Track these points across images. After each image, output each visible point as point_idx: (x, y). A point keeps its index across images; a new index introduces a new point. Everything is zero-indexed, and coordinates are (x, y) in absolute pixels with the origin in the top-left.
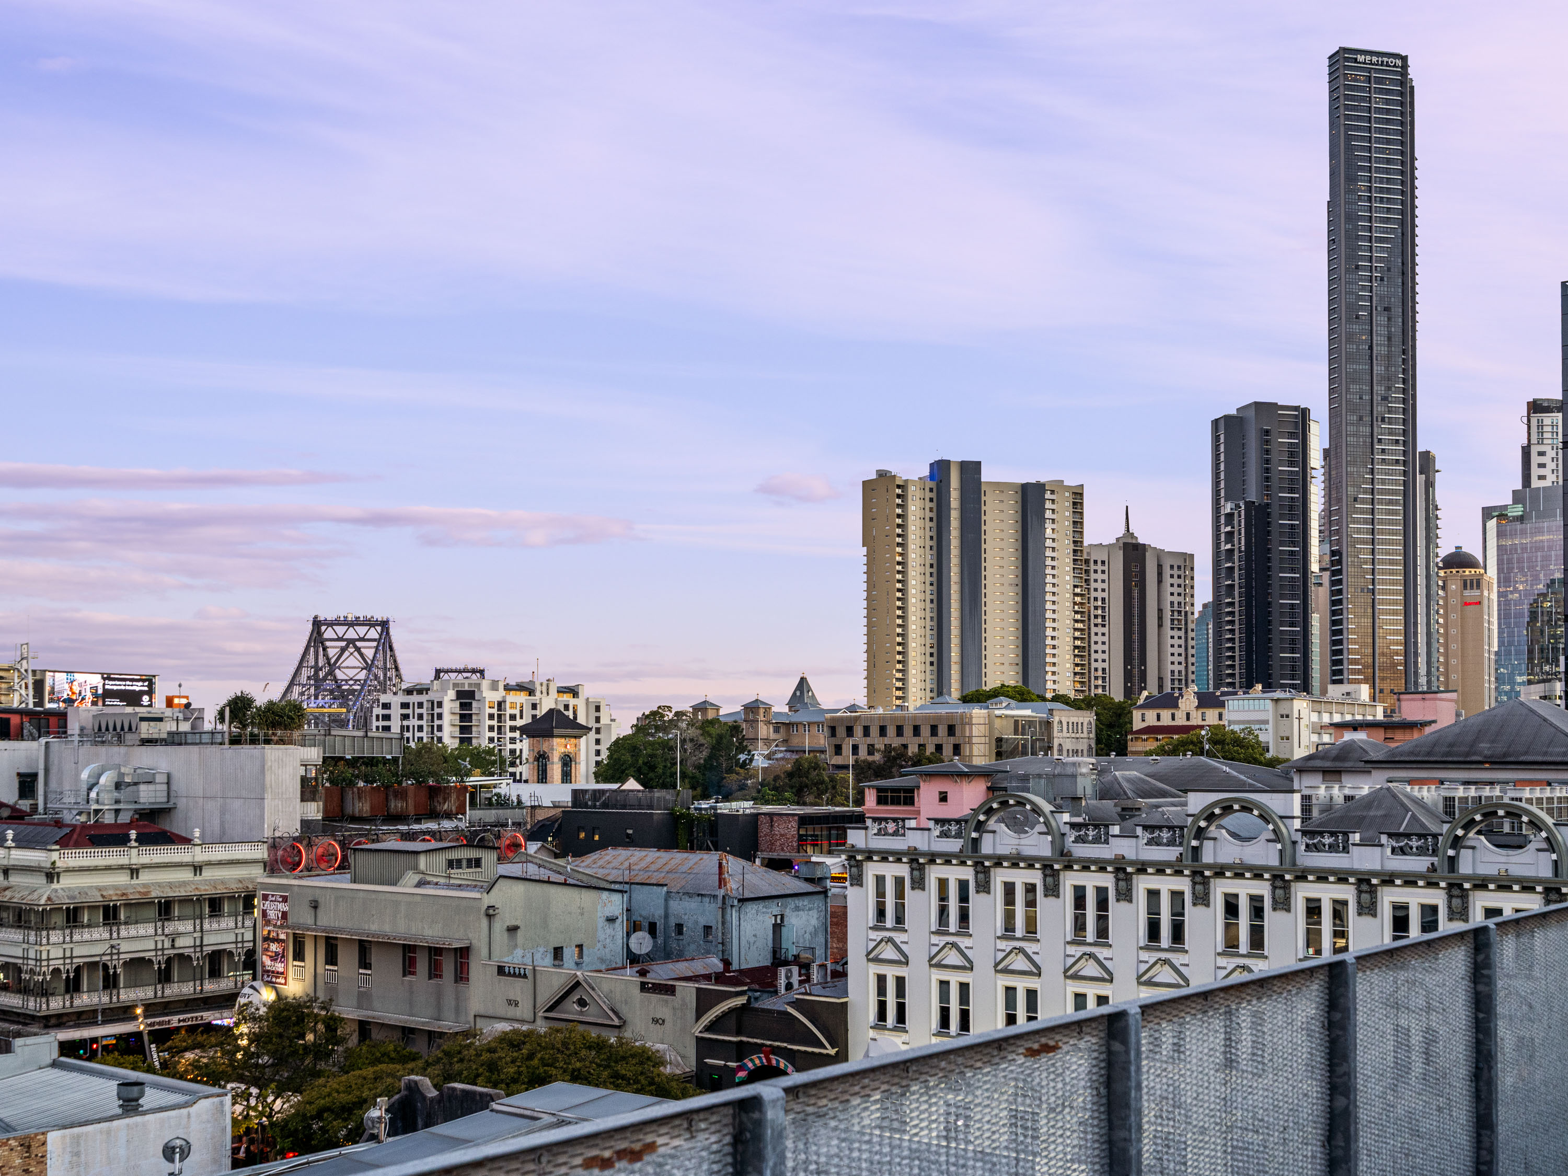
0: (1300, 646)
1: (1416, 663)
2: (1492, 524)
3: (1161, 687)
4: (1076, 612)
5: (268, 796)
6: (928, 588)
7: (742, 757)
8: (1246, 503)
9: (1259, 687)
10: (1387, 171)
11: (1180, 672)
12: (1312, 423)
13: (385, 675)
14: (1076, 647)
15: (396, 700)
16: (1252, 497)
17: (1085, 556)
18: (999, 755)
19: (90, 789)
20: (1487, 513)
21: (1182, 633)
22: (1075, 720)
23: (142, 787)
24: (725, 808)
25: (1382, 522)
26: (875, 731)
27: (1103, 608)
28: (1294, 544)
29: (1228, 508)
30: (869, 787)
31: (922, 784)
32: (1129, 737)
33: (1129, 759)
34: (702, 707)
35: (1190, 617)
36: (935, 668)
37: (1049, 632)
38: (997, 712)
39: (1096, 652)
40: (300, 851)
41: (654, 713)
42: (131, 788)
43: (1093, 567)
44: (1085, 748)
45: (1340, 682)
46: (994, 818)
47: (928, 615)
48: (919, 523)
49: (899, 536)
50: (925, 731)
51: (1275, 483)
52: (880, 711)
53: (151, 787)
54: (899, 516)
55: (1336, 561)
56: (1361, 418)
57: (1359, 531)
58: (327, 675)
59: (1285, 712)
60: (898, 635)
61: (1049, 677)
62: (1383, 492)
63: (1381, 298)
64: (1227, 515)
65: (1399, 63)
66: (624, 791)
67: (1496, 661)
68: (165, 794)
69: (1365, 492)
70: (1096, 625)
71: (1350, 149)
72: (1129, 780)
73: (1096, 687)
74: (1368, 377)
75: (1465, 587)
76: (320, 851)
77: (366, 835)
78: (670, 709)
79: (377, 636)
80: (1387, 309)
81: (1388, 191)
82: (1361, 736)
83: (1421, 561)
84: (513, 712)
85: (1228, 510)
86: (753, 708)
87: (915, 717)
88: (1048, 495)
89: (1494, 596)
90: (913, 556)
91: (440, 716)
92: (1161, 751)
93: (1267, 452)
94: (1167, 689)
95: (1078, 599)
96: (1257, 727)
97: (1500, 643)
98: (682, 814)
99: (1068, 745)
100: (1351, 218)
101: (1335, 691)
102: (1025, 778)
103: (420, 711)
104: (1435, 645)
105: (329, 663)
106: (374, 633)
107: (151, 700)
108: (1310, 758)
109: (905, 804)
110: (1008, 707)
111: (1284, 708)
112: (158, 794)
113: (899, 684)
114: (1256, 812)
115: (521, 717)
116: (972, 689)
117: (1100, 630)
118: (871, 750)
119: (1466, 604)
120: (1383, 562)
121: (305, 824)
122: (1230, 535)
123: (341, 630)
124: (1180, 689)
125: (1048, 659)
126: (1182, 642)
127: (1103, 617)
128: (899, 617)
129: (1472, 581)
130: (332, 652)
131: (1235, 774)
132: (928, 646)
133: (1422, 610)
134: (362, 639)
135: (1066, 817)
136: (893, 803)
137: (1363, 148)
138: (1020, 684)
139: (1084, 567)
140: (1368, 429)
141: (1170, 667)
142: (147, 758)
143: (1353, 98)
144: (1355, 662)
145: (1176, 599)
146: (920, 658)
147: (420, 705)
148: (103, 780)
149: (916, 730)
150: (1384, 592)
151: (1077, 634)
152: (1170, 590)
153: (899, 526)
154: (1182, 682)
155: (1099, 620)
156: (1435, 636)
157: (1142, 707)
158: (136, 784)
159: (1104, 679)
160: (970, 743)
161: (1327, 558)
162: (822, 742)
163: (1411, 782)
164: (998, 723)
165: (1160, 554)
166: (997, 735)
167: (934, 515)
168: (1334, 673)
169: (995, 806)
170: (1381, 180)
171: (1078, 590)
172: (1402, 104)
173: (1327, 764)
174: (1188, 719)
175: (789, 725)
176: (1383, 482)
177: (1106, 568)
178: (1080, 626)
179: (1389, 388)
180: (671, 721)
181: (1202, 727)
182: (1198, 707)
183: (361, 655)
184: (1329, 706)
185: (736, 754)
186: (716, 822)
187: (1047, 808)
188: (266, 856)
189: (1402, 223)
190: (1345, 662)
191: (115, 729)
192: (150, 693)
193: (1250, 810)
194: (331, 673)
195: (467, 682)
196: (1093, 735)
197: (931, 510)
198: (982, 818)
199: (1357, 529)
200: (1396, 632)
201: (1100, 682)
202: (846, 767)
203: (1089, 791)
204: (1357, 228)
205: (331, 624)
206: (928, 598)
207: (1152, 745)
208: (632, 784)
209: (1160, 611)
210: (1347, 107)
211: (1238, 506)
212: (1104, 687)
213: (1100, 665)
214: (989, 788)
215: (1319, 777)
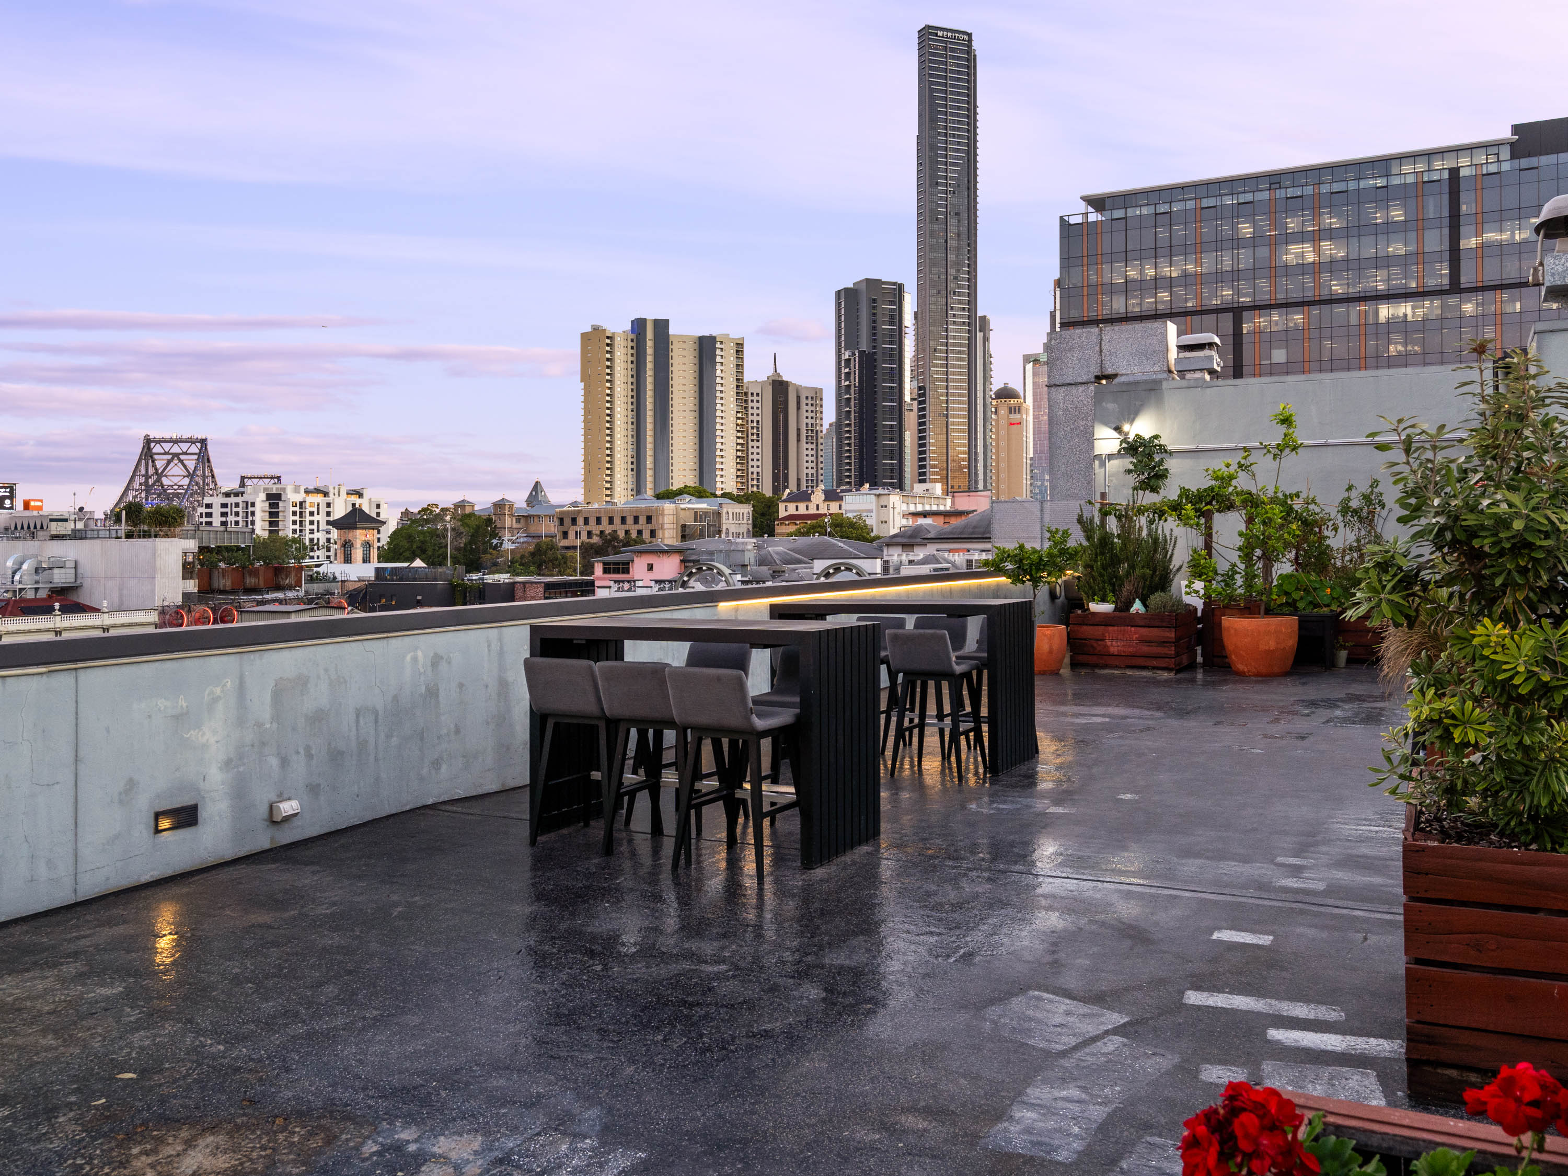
0: (896, 455)
1: (976, 467)
2: (1029, 367)
3: (799, 485)
4: (738, 431)
5: (158, 576)
6: (630, 413)
7: (495, 541)
8: (860, 352)
9: (867, 486)
10: (958, 115)
11: (812, 474)
12: (906, 294)
13: (204, 482)
14: (738, 457)
15: (217, 501)
16: (864, 347)
17: (745, 390)
18: (684, 537)
19: (14, 573)
20: (1027, 359)
21: (814, 446)
22: (738, 511)
23: (56, 571)
24: (490, 579)
25: (953, 366)
26: (592, 521)
27: (758, 428)
28: (892, 381)
29: (846, 355)
30: (597, 562)
31: (635, 559)
32: (776, 523)
33: (776, 539)
34: (461, 505)
35: (820, 435)
36: (634, 473)
37: (719, 446)
38: (683, 506)
39: (752, 460)
40: (182, 616)
41: (424, 510)
42: (47, 572)
43: (750, 398)
44: (745, 531)
45: (924, 481)
46: (693, 579)
47: (630, 434)
48: (623, 365)
49: (608, 374)
50: (630, 520)
51: (879, 338)
52: (596, 506)
53: (62, 571)
54: (608, 360)
55: (921, 394)
56: (939, 292)
57: (937, 373)
58: (155, 482)
59: (884, 504)
60: (607, 449)
61: (718, 479)
62: (954, 345)
63: (953, 205)
64: (846, 360)
65: (966, 38)
66: (413, 568)
67: (1031, 465)
68: (73, 576)
69: (941, 345)
70: (752, 440)
71: (932, 98)
72: (777, 553)
73: (752, 486)
74: (944, 262)
75: (1010, 412)
76: (197, 615)
77: (231, 603)
78: (437, 506)
79: (198, 451)
80: (957, 214)
81: (959, 129)
82: (928, 521)
83: (980, 394)
84: (312, 509)
85: (847, 357)
86: (500, 505)
87: (622, 510)
88: (718, 345)
89: (1030, 419)
90: (619, 389)
91: (253, 513)
92: (799, 533)
93: (874, 314)
94: (803, 488)
95: (739, 422)
96: (865, 514)
97: (1035, 452)
98: (458, 584)
99: (733, 529)
100: (933, 148)
101: (919, 488)
102: (711, 553)
103: (237, 510)
104: (989, 454)
105: (157, 472)
106: (194, 449)
107: (12, 503)
108: (895, 536)
109: (623, 573)
110: (689, 502)
111: (883, 501)
112: (68, 576)
113: (608, 485)
114: (854, 571)
115: (318, 513)
116: (662, 489)
117: (755, 444)
118: (590, 534)
119: (1011, 424)
120: (954, 395)
121: (186, 596)
122: (848, 374)
123: (167, 446)
124: (812, 487)
125: (718, 466)
126: (814, 452)
127: (758, 435)
128: (608, 435)
129: (1015, 408)
130: (160, 464)
131: (846, 547)
132: (630, 456)
133: (980, 429)
134: (185, 453)
135: (739, 577)
136: (614, 573)
137: (941, 98)
138: (697, 485)
139: (744, 398)
140: (944, 300)
141: (806, 471)
142: (57, 549)
143: (935, 62)
144: (934, 466)
145: (810, 421)
146: (624, 466)
147: (237, 505)
148: (25, 567)
149: (623, 520)
150: (954, 416)
151: (739, 447)
152: (806, 414)
153: (608, 367)
154: (814, 482)
155: (755, 437)
156: (989, 447)
157: (785, 501)
158: (51, 569)
159: (758, 479)
160: (663, 529)
161: (916, 390)
162: (553, 529)
163: (950, 551)
164: (682, 514)
165: (798, 389)
166: (682, 522)
167: (634, 359)
168: (920, 474)
169: (694, 571)
170: (954, 122)
171: (739, 415)
172: (968, 67)
173: (905, 540)
174: (818, 509)
175: (527, 517)
176: (954, 338)
177: (759, 398)
178: (741, 441)
179: (958, 271)
180: (438, 515)
181: (825, 515)
182: (824, 501)
183: (185, 466)
184: (914, 499)
185: (491, 539)
186: (484, 588)
187: (727, 571)
188: (157, 620)
189: (968, 153)
190: (928, 467)
191: (29, 527)
192: (11, 497)
193: (851, 570)
194: (159, 480)
195: (275, 486)
196: (750, 522)
197: (632, 355)
198: (686, 579)
199: (937, 372)
200: (962, 445)
201: (755, 482)
202: (575, 548)
203: (752, 561)
204: (937, 155)
205: (159, 442)
206: (630, 421)
207: (792, 529)
208: (418, 563)
209: (798, 430)
210: (931, 68)
211: (854, 354)
212: (758, 486)
213: (755, 470)
214: (682, 561)
215: (900, 549)
